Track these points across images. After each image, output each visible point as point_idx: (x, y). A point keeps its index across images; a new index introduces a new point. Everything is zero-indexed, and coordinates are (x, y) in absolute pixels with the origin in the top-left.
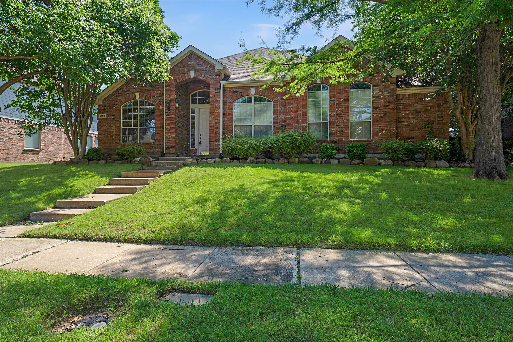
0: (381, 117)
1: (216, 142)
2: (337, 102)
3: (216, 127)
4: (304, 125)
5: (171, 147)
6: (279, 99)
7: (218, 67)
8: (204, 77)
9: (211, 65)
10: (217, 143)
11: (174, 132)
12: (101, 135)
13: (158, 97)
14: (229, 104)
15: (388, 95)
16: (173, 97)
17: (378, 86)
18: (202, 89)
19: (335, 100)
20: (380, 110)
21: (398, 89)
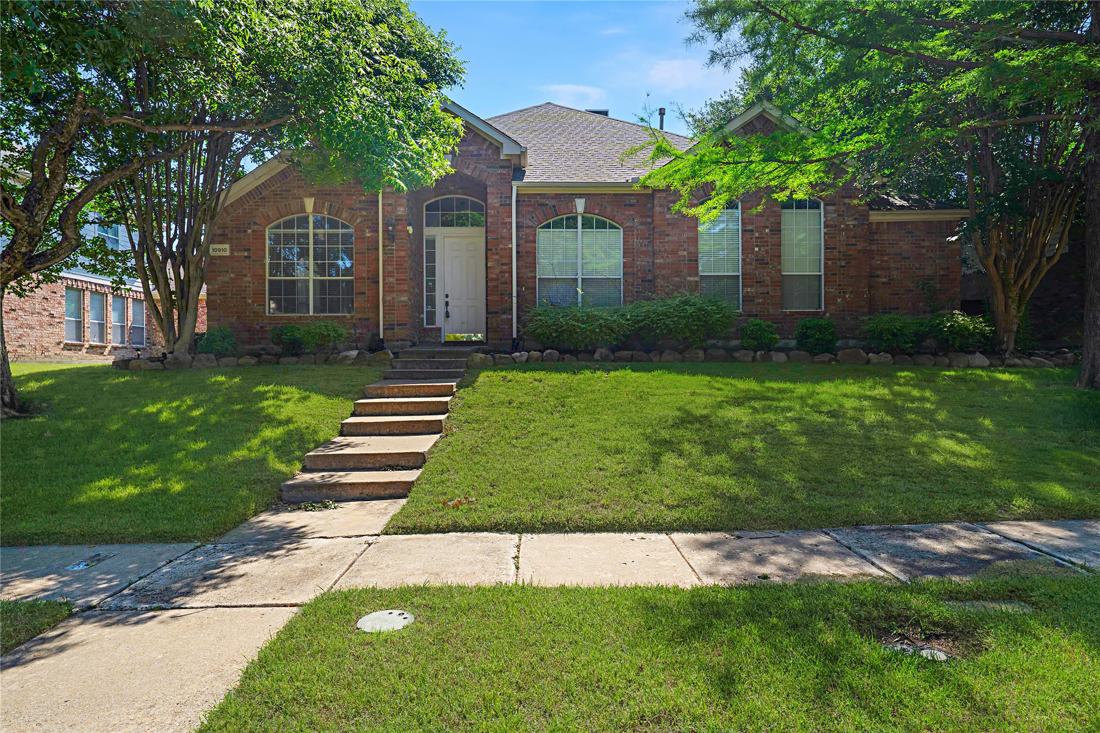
0: (842, 266)
1: (504, 313)
2: (757, 235)
3: (503, 280)
4: (692, 279)
5: (398, 325)
6: (636, 224)
7: (507, 150)
8: (474, 171)
9: (491, 144)
10: (504, 317)
11: (405, 291)
12: (215, 294)
13: (361, 209)
14: (528, 231)
15: (854, 222)
16: (401, 211)
17: (834, 205)
18: (451, 193)
19: (752, 231)
20: (839, 252)
21: (871, 212)
